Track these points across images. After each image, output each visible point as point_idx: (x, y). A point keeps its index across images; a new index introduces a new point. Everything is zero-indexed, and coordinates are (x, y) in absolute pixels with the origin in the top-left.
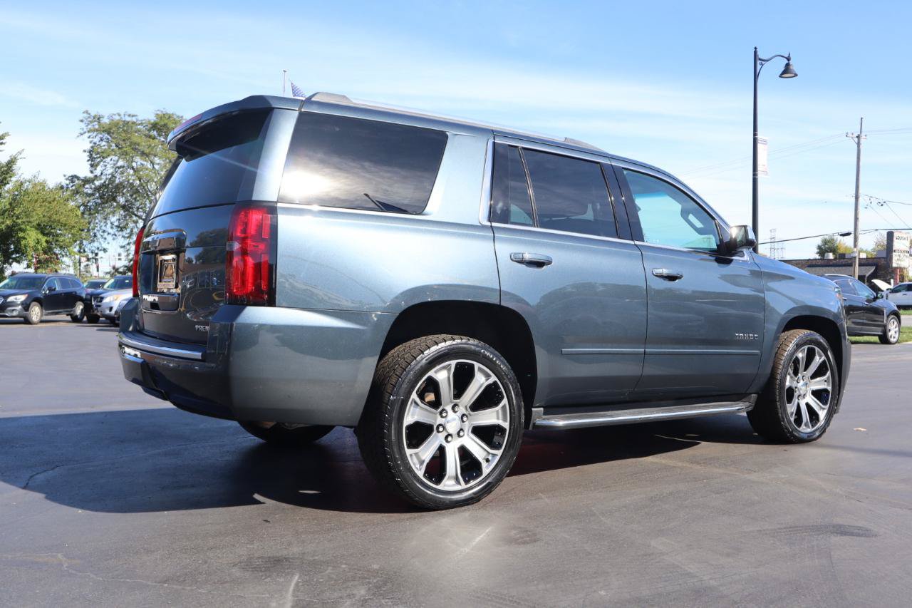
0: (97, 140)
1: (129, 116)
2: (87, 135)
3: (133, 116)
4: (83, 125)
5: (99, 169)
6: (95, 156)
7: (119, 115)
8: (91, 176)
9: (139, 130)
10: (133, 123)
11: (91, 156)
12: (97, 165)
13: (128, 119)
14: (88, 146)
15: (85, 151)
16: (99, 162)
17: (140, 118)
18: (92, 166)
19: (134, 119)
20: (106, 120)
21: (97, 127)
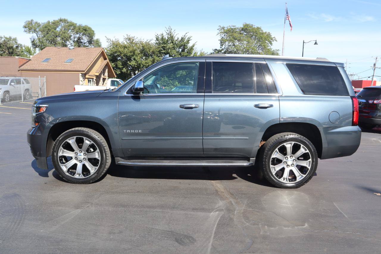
0: (223, 36)
1: (233, 26)
2: (220, 34)
3: (234, 26)
4: (218, 31)
5: (223, 47)
6: (222, 42)
7: (230, 26)
8: (221, 49)
9: (237, 31)
10: (235, 29)
11: (221, 42)
12: (223, 45)
13: (233, 27)
14: (220, 39)
15: (219, 40)
16: (223, 44)
17: (237, 27)
18: (221, 45)
19: (235, 27)
20: (225, 29)
21: (223, 31)
